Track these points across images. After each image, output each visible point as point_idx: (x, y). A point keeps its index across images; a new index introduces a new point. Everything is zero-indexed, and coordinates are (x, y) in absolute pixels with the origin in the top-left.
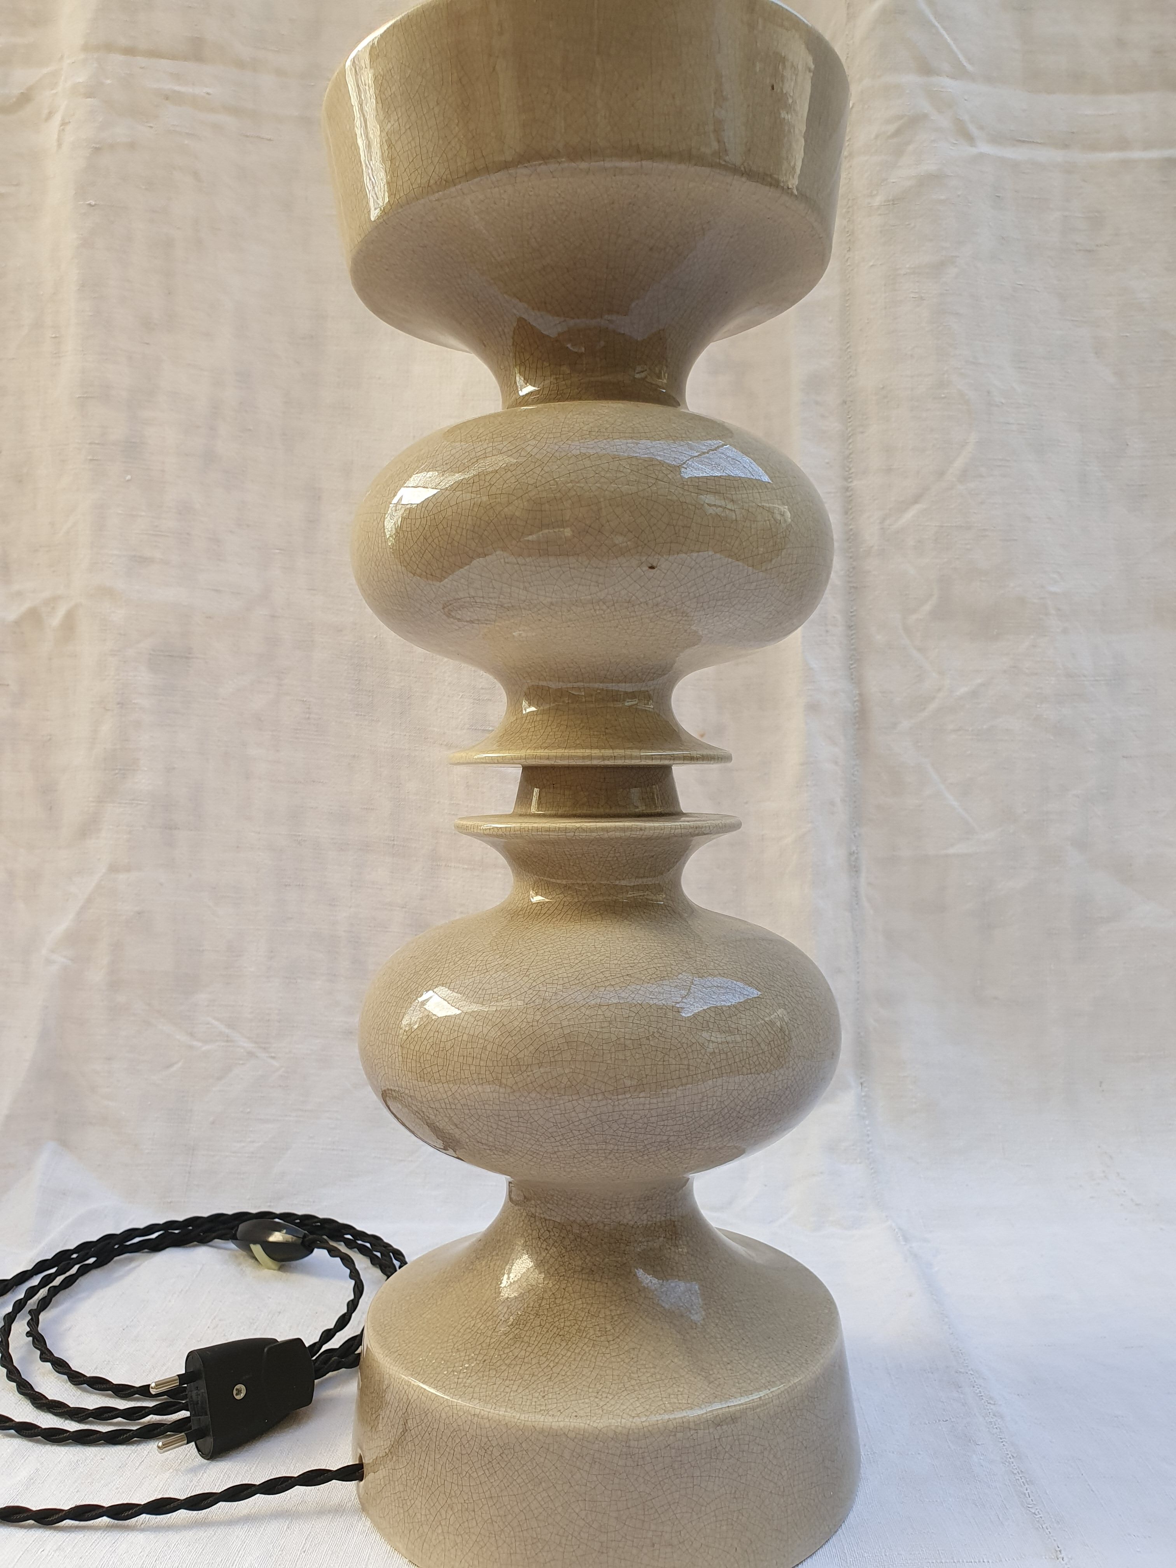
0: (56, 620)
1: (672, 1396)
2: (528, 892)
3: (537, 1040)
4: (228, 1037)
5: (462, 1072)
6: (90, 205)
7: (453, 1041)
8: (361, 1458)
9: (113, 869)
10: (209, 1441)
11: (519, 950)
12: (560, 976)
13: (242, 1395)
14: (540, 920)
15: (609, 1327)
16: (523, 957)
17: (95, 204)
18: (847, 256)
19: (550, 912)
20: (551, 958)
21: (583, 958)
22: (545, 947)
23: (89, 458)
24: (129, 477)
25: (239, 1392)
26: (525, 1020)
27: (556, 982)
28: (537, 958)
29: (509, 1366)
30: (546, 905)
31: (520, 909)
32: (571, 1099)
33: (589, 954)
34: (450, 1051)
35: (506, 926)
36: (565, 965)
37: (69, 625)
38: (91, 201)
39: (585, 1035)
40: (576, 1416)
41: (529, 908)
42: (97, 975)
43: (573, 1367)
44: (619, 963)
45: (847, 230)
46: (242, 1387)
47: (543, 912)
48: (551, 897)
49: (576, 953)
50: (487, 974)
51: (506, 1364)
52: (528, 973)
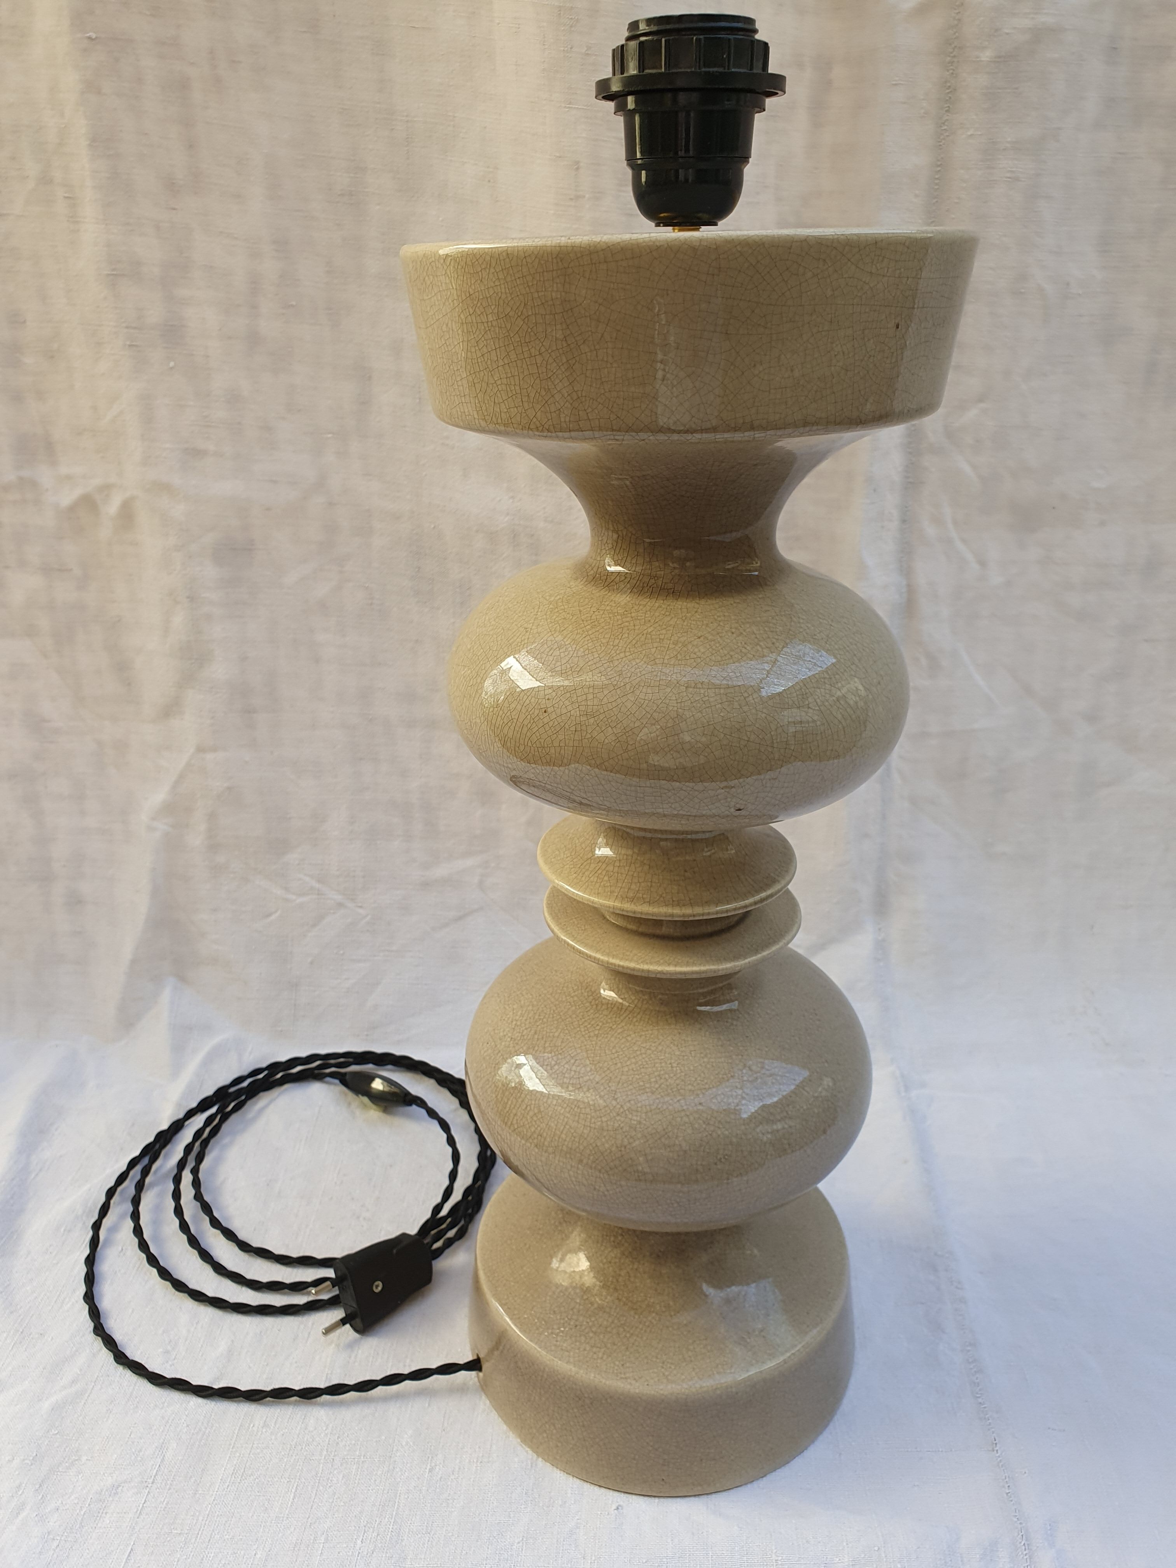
0: (113, 507)
1: (720, 1366)
4: (318, 890)
6: (90, 38)
8: (478, 1355)
9: (200, 749)
10: (358, 1321)
13: (380, 1288)
15: (671, 1303)
17: (96, 38)
18: (945, 118)
23: (128, 343)
24: (172, 364)
25: (377, 1286)
29: (595, 1333)
37: (127, 515)
38: (90, 34)
40: (648, 1385)
42: (196, 839)
43: (645, 1338)
45: (949, 84)
46: (380, 1284)
51: (593, 1332)
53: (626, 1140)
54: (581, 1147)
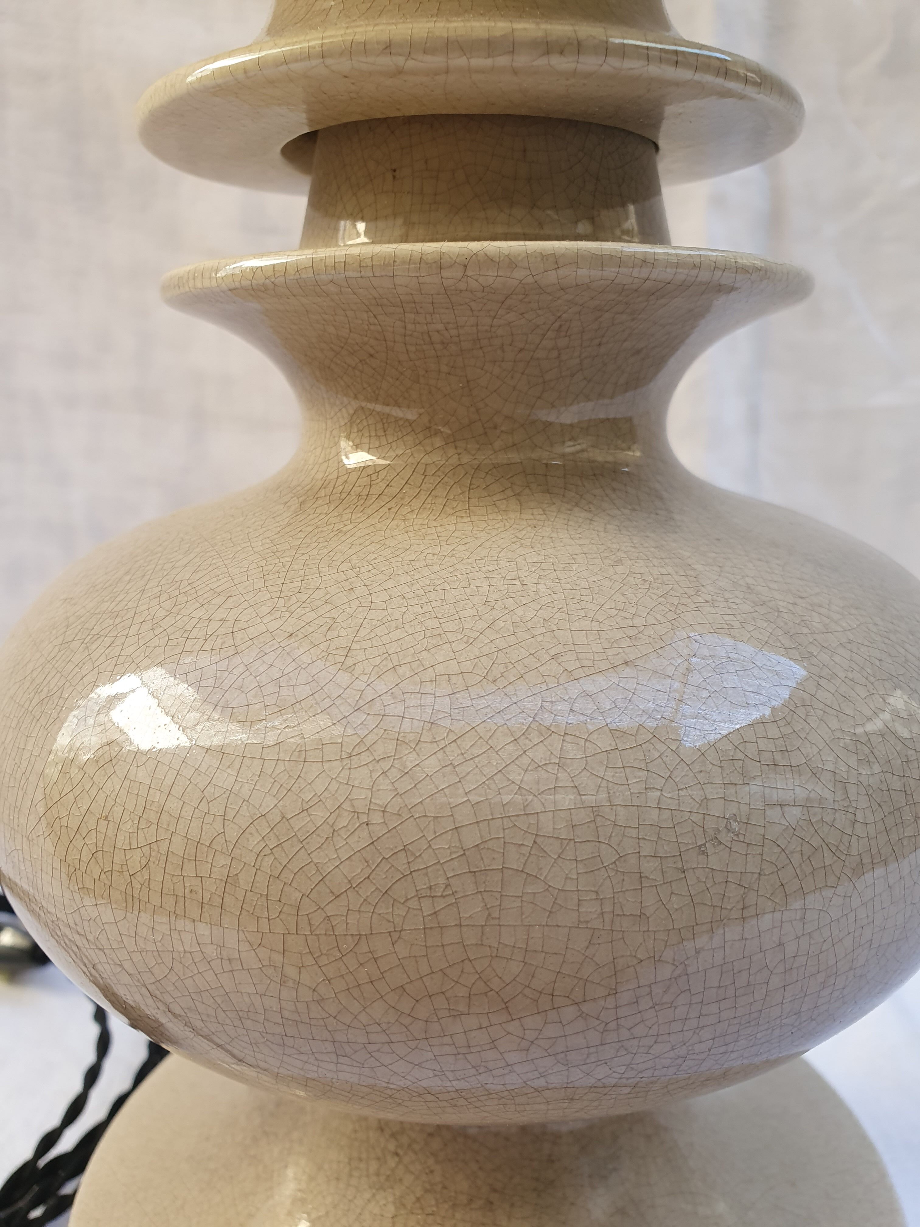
2: (337, 444)
3: (385, 866)
5: (175, 935)
7: (146, 850)
11: (320, 593)
12: (440, 669)
14: (369, 511)
16: (334, 614)
19: (394, 490)
20: (409, 616)
21: (496, 613)
22: (390, 584)
26: (346, 806)
27: (429, 688)
28: (373, 615)
30: (382, 475)
31: (319, 484)
32: (485, 1024)
33: (510, 603)
34: (139, 876)
35: (289, 524)
36: (451, 637)
39: (525, 850)
41: (340, 481)
44: (595, 626)
47: (376, 490)
48: (392, 454)
49: (476, 600)
50: (237, 660)
52: (350, 662)
53: (384, 784)
54: (232, 833)
